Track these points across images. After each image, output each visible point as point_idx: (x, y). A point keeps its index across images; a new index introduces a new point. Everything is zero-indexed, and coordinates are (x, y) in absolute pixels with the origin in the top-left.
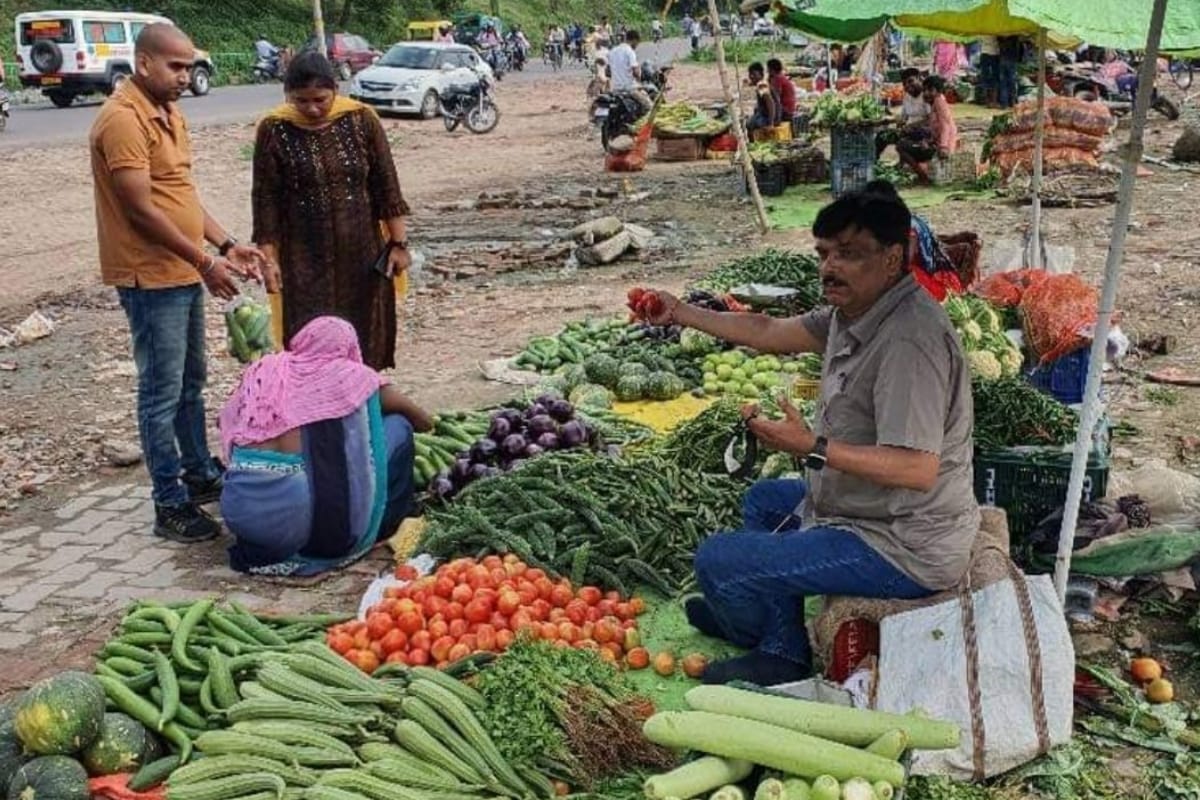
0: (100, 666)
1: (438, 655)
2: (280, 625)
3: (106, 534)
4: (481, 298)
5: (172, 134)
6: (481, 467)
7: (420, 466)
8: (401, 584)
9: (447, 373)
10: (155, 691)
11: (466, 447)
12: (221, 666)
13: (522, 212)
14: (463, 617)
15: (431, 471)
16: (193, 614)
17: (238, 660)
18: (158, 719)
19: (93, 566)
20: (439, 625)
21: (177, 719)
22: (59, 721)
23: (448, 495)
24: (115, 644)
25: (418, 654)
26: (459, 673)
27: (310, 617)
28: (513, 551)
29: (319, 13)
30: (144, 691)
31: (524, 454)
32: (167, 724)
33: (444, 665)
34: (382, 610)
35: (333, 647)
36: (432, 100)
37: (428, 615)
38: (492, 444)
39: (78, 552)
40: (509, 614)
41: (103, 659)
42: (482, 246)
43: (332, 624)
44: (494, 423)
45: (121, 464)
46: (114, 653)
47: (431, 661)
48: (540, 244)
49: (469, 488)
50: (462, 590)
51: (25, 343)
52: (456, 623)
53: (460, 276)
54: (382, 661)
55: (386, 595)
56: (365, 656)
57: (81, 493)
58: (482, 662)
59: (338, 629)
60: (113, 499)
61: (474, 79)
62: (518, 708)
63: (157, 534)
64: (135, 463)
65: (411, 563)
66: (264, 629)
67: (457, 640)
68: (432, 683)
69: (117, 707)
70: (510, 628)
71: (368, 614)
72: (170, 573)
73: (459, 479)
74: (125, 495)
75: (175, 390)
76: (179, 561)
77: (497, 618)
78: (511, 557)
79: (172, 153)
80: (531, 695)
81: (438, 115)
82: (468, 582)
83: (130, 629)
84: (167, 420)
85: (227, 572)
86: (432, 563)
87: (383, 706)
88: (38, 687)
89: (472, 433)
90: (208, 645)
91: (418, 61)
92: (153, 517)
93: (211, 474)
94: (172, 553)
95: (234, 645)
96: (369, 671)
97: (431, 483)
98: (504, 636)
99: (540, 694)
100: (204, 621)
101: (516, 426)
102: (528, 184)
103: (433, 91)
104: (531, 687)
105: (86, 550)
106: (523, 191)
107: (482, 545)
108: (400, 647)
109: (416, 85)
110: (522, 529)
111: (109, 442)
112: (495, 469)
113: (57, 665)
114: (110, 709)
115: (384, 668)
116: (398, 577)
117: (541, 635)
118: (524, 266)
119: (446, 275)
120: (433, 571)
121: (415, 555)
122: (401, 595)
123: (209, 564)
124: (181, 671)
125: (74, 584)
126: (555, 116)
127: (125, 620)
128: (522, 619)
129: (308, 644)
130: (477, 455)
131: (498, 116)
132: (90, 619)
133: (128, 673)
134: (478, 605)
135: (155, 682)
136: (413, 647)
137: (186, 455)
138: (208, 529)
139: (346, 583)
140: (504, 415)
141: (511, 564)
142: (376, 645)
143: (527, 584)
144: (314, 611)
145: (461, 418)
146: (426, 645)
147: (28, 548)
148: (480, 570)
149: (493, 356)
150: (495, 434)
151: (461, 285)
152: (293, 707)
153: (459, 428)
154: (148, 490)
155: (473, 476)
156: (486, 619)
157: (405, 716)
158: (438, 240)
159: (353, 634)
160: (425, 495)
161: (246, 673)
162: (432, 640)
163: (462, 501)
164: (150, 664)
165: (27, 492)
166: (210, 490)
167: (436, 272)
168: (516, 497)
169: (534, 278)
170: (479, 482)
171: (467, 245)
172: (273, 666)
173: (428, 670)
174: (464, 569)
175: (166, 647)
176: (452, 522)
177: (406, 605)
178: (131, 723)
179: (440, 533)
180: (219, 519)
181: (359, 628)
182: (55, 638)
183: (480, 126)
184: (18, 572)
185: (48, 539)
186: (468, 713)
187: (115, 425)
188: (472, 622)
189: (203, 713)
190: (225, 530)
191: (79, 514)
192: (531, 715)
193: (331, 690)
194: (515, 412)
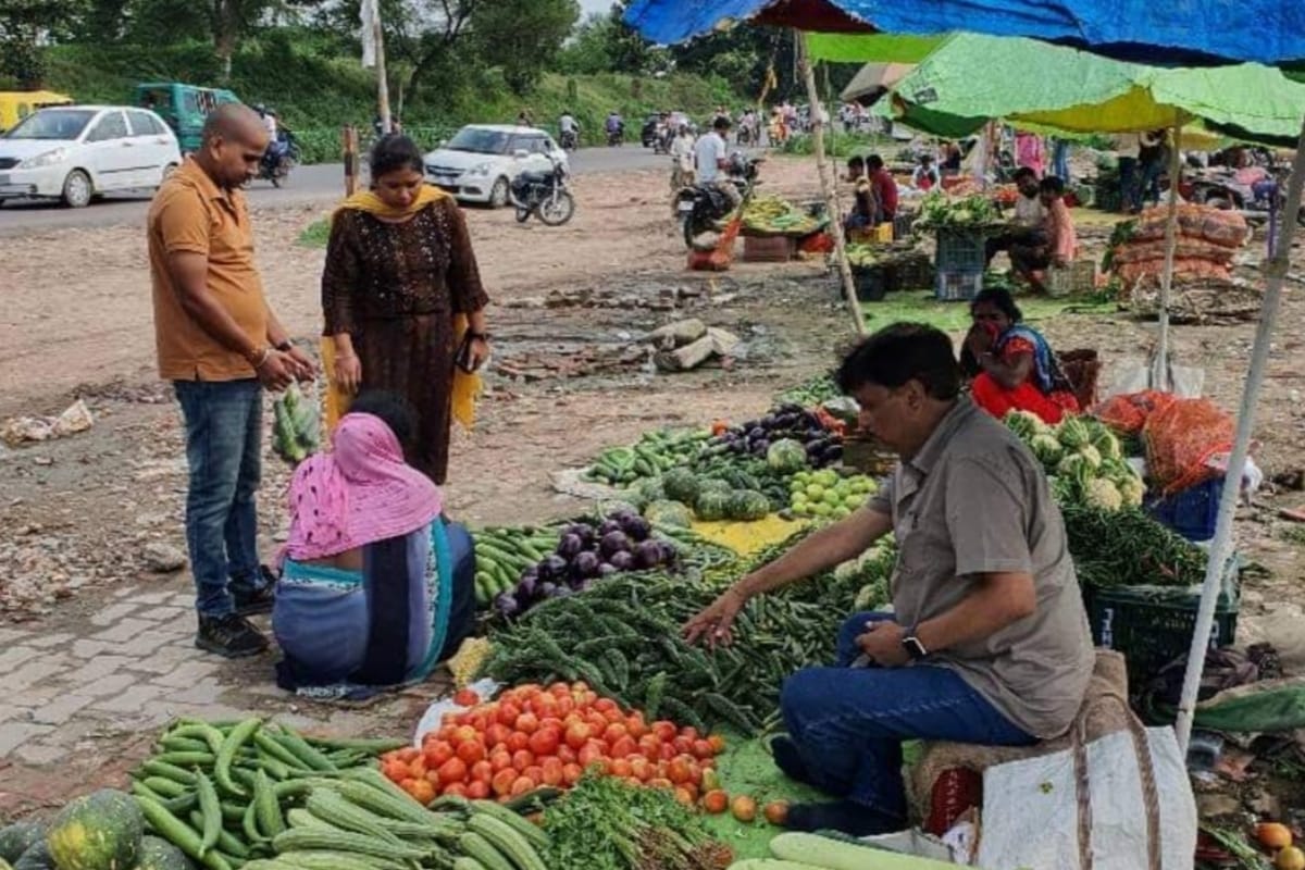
0: (138, 785)
1: (500, 789)
2: (330, 749)
3: (143, 645)
4: (551, 404)
5: (234, 215)
6: (549, 586)
7: (483, 582)
8: (461, 710)
9: (514, 483)
10: (195, 815)
11: (534, 564)
12: (268, 792)
13: (596, 313)
14: (527, 747)
15: (495, 589)
16: (239, 734)
17: (287, 785)
18: (200, 845)
19: (130, 678)
20: (501, 756)
21: (219, 846)
22: (94, 842)
23: (514, 614)
24: (153, 762)
25: (478, 786)
26: (524, 808)
27: (362, 742)
28: (582, 678)
29: (384, 91)
30: (184, 814)
31: (595, 573)
32: (208, 851)
33: (506, 799)
34: (441, 739)
35: (387, 774)
36: (502, 188)
37: (490, 744)
38: (562, 562)
39: (115, 662)
40: (577, 747)
41: (142, 779)
42: (553, 347)
43: (387, 750)
44: (565, 539)
45: (161, 570)
46: (152, 772)
47: (492, 794)
48: (614, 347)
49: (536, 608)
50: (527, 718)
51: (60, 437)
52: (521, 754)
53: (529, 379)
54: (439, 792)
55: (445, 721)
56: (421, 786)
57: (118, 600)
58: (548, 798)
59: (392, 755)
60: (154, 606)
61: (549, 167)
62: (585, 849)
63: (199, 646)
64: (178, 568)
65: (472, 688)
66: (315, 753)
67: (521, 773)
68: (492, 818)
69: (156, 831)
70: (577, 762)
71: (425, 741)
72: (212, 689)
73: (526, 598)
74: (166, 602)
75: (229, 492)
76: (222, 677)
77: (564, 751)
78: (580, 685)
79: (234, 235)
80: (601, 835)
81: (509, 204)
82: (534, 710)
83: (169, 747)
84: (217, 523)
85: (272, 689)
86: (495, 688)
87: (440, 841)
88: (72, 806)
89: (540, 549)
90: (254, 768)
91: (488, 145)
92: (195, 628)
93: (259, 583)
94: (214, 668)
95: (282, 769)
96: (425, 802)
97: (493, 601)
98: (571, 771)
99: (610, 834)
100: (249, 741)
101: (588, 543)
102: (602, 281)
103: (503, 178)
104: (600, 827)
105: (123, 661)
106: (598, 290)
107: (547, 671)
108: (459, 779)
109: (484, 171)
110: (591, 655)
111: (150, 546)
112: (565, 590)
113: (91, 783)
114: (147, 832)
115: (441, 800)
116: (457, 702)
117: (611, 772)
118: (598, 369)
119: (513, 377)
120: (494, 698)
121: (475, 679)
122: (460, 721)
123: (253, 682)
124: (224, 795)
125: (108, 698)
126: (635, 209)
127: (166, 737)
128: (591, 752)
129: (360, 772)
130: (545, 572)
131: (572, 207)
132: (125, 735)
133: (167, 795)
134: (545, 735)
135: (196, 806)
136: (472, 779)
137: (234, 562)
138: (255, 643)
139: (400, 707)
140: (575, 531)
141: (581, 694)
142: (433, 775)
143: (597, 715)
144: (366, 735)
145: (529, 533)
146: (487, 777)
147: (61, 656)
148: (547, 698)
149: (565, 466)
150: (564, 551)
151: (532, 389)
152: (348, 838)
153: (526, 543)
154: (190, 599)
155: (539, 596)
156: (553, 751)
157: (463, 853)
158: (505, 340)
159: (409, 762)
160: (487, 615)
161: (294, 799)
162: (494, 771)
163: (528, 622)
164: (191, 787)
165: (63, 596)
166: (257, 601)
167: (502, 373)
168: (587, 619)
169: (606, 383)
170: (547, 603)
171: (534, 345)
172: (324, 794)
173: (489, 803)
174: (530, 696)
175: (208, 768)
176: (516, 644)
177: (467, 733)
178: (170, 849)
179: (504, 656)
180: (268, 633)
181: (415, 755)
182: (88, 753)
183: (552, 218)
184: (53, 681)
185: (83, 647)
186: (532, 854)
187: (157, 527)
188: (536, 755)
189: (246, 840)
190: (273, 645)
191: (116, 622)
192: (600, 858)
193: (386, 821)
194: (586, 528)
